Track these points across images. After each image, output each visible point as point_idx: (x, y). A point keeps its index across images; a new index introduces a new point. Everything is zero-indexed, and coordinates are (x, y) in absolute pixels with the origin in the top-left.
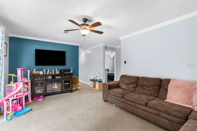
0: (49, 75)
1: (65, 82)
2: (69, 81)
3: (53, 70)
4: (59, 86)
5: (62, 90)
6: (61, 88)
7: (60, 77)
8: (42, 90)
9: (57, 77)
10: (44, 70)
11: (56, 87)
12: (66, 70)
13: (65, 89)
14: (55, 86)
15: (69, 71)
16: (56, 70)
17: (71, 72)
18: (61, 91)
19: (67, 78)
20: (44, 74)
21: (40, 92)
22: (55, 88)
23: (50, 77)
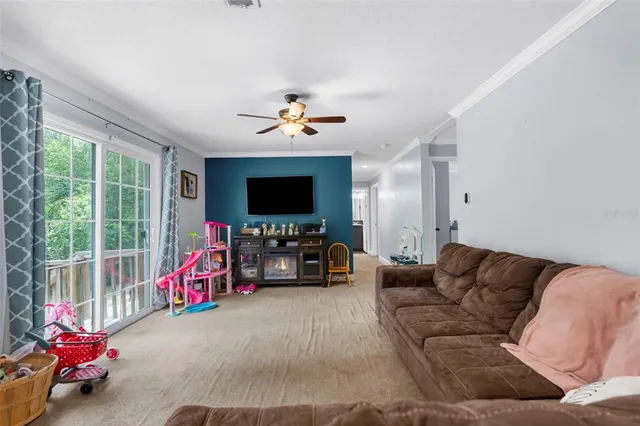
0: (272, 237)
1: (307, 257)
2: (315, 257)
3: (284, 226)
4: (290, 266)
5: (298, 277)
6: (295, 270)
7: (295, 244)
8: (255, 271)
9: (289, 244)
10: (264, 226)
11: (284, 267)
12: (310, 227)
13: (305, 275)
14: (280, 265)
15: (317, 227)
16: (291, 225)
17: (322, 230)
18: (295, 277)
19: (311, 247)
20: (262, 234)
21: (251, 276)
22: (281, 270)
23: (274, 243)
